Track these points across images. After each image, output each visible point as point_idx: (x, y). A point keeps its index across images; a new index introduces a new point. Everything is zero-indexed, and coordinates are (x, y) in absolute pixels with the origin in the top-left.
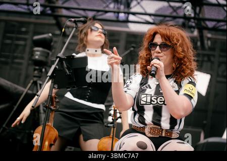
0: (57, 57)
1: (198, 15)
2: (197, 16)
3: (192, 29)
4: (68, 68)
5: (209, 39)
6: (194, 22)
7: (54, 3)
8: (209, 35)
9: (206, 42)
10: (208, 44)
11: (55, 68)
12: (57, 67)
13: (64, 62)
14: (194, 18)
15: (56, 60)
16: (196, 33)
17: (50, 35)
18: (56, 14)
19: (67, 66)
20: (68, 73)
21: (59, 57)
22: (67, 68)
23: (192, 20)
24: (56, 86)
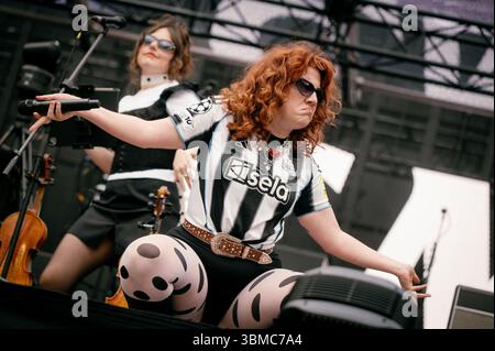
0: (62, 86)
1: (344, 39)
2: (340, 41)
5: (359, 86)
8: (360, 80)
10: (354, 95)
14: (335, 44)
17: (57, 43)
21: (65, 86)
24: (54, 141)
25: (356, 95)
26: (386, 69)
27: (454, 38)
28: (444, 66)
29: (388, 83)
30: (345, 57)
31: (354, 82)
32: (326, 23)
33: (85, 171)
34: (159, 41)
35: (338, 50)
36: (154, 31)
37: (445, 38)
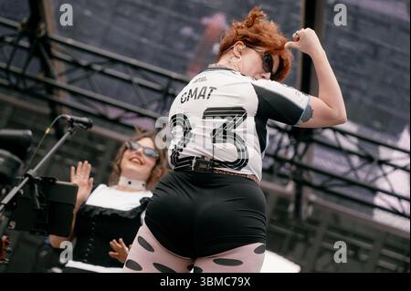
0: (26, 175)
1: (301, 157)
2: (296, 160)
3: (285, 181)
4: (41, 199)
5: (310, 203)
6: (290, 169)
7: (53, 78)
8: (313, 197)
9: (304, 207)
10: (306, 211)
11: (18, 193)
12: (22, 192)
13: (36, 186)
14: (292, 162)
15: (23, 180)
16: (290, 188)
17: (30, 133)
18: (55, 98)
19: (39, 193)
20: (39, 207)
21: (29, 176)
22: (39, 198)
23: (288, 165)
24: (13, 224)
25: (308, 211)
26: (336, 189)
27: (404, 169)
28: (392, 194)
29: (338, 203)
30: (301, 175)
31: (307, 199)
32: (286, 140)
33: (44, 253)
34: (144, 148)
35: (294, 168)
36: (139, 139)
37: (396, 167)
